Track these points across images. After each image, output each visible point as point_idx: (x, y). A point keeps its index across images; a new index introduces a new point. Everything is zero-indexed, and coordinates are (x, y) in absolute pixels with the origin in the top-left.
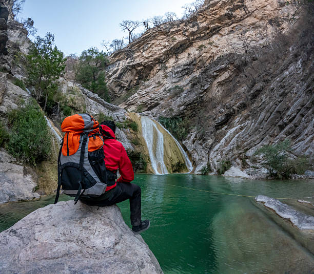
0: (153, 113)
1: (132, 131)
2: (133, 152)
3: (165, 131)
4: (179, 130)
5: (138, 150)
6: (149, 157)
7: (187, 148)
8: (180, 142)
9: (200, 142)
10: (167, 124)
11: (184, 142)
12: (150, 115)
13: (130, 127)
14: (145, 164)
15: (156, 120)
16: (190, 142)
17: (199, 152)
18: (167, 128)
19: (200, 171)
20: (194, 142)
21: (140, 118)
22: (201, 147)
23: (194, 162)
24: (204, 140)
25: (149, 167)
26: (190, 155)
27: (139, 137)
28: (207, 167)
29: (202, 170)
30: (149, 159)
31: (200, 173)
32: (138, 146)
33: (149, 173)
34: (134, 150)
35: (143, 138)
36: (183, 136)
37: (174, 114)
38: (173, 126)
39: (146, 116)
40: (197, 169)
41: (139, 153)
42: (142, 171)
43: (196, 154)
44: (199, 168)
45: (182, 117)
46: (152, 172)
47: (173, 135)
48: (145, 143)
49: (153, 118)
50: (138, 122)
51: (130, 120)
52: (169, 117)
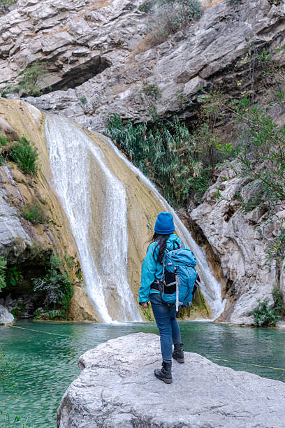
0: (84, 101)
1: (19, 174)
2: (28, 250)
3: (131, 172)
4: (179, 171)
5: (42, 240)
6: (78, 265)
7: (207, 234)
8: (182, 210)
9: (250, 215)
10: (136, 146)
11: (195, 213)
12: (73, 107)
13: (11, 159)
14: (66, 288)
15: (96, 129)
16: (217, 212)
17: (247, 250)
18: (136, 159)
19: (249, 314)
20: (230, 213)
21: (42, 122)
22: (256, 234)
23: (230, 282)
24: (265, 210)
25: (78, 299)
26: (215, 260)
27: (43, 197)
28: (271, 303)
29: (257, 313)
30: (79, 272)
31: (250, 320)
32: (42, 227)
33: (81, 319)
34: (31, 244)
35: (57, 199)
36: (192, 191)
37: (161, 109)
38: (158, 154)
39: (60, 108)
40: (238, 307)
41: (48, 254)
42: (55, 312)
43: (236, 255)
44: (247, 304)
45: (188, 120)
46: (89, 318)
47: (157, 185)
48: (64, 216)
49: (85, 119)
50: (35, 140)
51: (8, 132)
52: (143, 118)
